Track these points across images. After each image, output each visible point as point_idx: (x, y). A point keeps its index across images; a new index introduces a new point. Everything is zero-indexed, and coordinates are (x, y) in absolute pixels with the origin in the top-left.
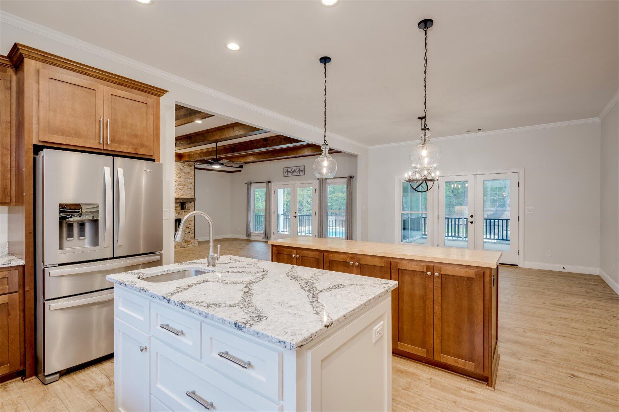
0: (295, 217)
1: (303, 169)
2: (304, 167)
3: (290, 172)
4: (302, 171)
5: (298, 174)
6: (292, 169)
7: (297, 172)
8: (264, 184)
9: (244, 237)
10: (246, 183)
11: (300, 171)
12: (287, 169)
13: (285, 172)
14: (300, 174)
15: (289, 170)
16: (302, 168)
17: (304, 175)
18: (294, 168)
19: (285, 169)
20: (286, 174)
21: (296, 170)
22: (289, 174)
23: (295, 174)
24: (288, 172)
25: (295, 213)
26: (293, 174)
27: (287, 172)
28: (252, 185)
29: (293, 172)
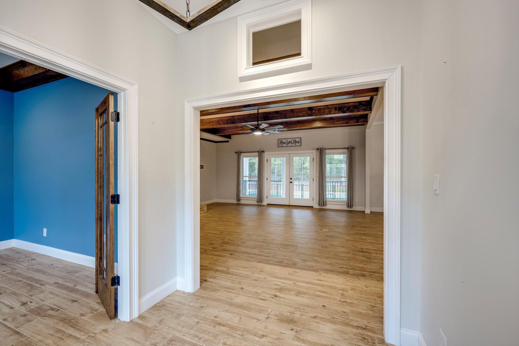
0: (291, 182)
1: (300, 141)
2: (300, 139)
3: (285, 143)
4: (298, 142)
5: (294, 145)
6: (287, 141)
7: (293, 143)
8: (257, 154)
9: (235, 201)
10: (236, 153)
11: (296, 142)
12: (282, 140)
13: (279, 143)
14: (296, 145)
15: (284, 141)
16: (297, 140)
17: (301, 146)
18: (290, 140)
19: (279, 140)
20: (281, 145)
21: (292, 141)
22: (284, 145)
23: (290, 144)
24: (282, 142)
25: (291, 179)
26: (289, 145)
27: (281, 144)
28: (242, 154)
29: (288, 143)
